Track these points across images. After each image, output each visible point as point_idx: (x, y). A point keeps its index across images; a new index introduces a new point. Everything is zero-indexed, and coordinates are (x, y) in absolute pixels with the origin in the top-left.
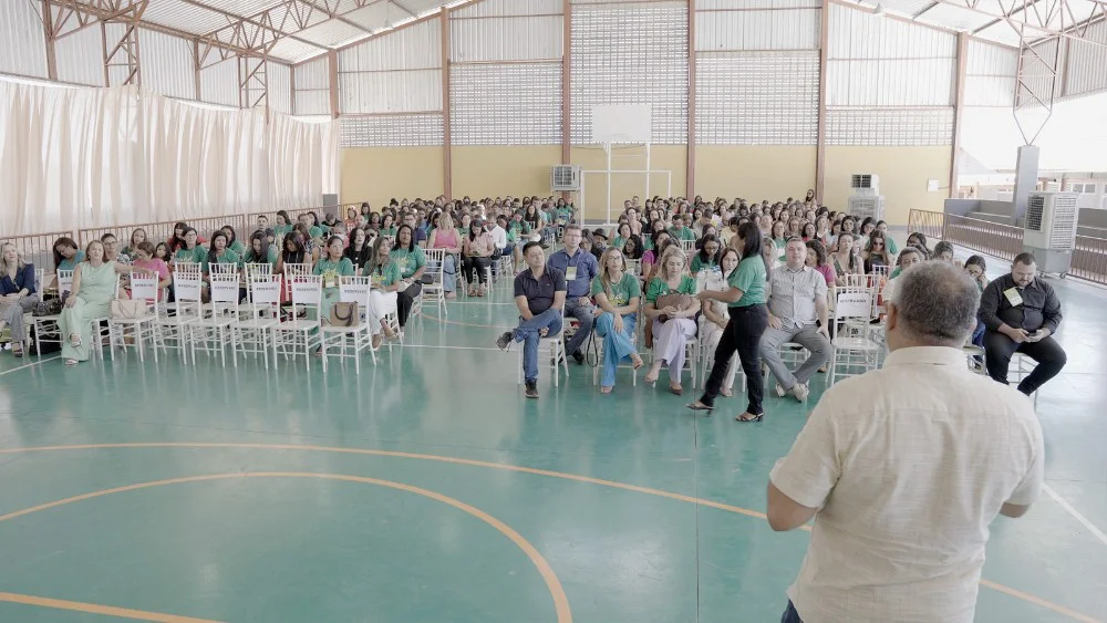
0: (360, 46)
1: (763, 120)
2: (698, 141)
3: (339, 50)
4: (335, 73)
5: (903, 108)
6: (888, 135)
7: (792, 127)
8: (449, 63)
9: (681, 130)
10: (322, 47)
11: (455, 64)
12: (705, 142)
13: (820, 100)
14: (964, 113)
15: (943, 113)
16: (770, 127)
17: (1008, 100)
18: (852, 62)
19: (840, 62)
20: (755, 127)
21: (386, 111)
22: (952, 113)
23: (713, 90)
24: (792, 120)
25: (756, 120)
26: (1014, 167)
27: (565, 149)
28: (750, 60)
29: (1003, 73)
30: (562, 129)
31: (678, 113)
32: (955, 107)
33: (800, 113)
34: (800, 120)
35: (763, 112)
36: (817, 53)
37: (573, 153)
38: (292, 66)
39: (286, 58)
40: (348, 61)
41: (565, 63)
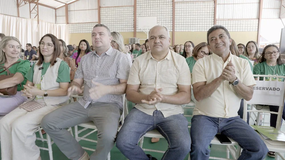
0: (75, 2)
1: (196, 23)
2: (176, 30)
3: (69, 4)
4: (67, 11)
5: (242, 19)
6: (236, 28)
7: (206, 26)
8: (100, 7)
9: (170, 27)
10: (64, 3)
11: (102, 7)
12: (178, 30)
13: (215, 17)
14: (262, 21)
15: (255, 21)
16: (199, 26)
17: (276, 16)
18: (225, 5)
19: (221, 5)
20: (194, 26)
21: (82, 22)
22: (258, 21)
23: (180, 14)
24: (206, 23)
25: (194, 23)
26: (279, 42)
27: (135, 33)
28: (192, 5)
29: (275, 8)
30: (134, 27)
31: (169, 21)
32: (259, 19)
33: (208, 21)
34: (208, 23)
35: (196, 21)
36: (213, 2)
37: (137, 34)
38: (55, 9)
39: (53, 7)
40: (72, 7)
41: (135, 7)
